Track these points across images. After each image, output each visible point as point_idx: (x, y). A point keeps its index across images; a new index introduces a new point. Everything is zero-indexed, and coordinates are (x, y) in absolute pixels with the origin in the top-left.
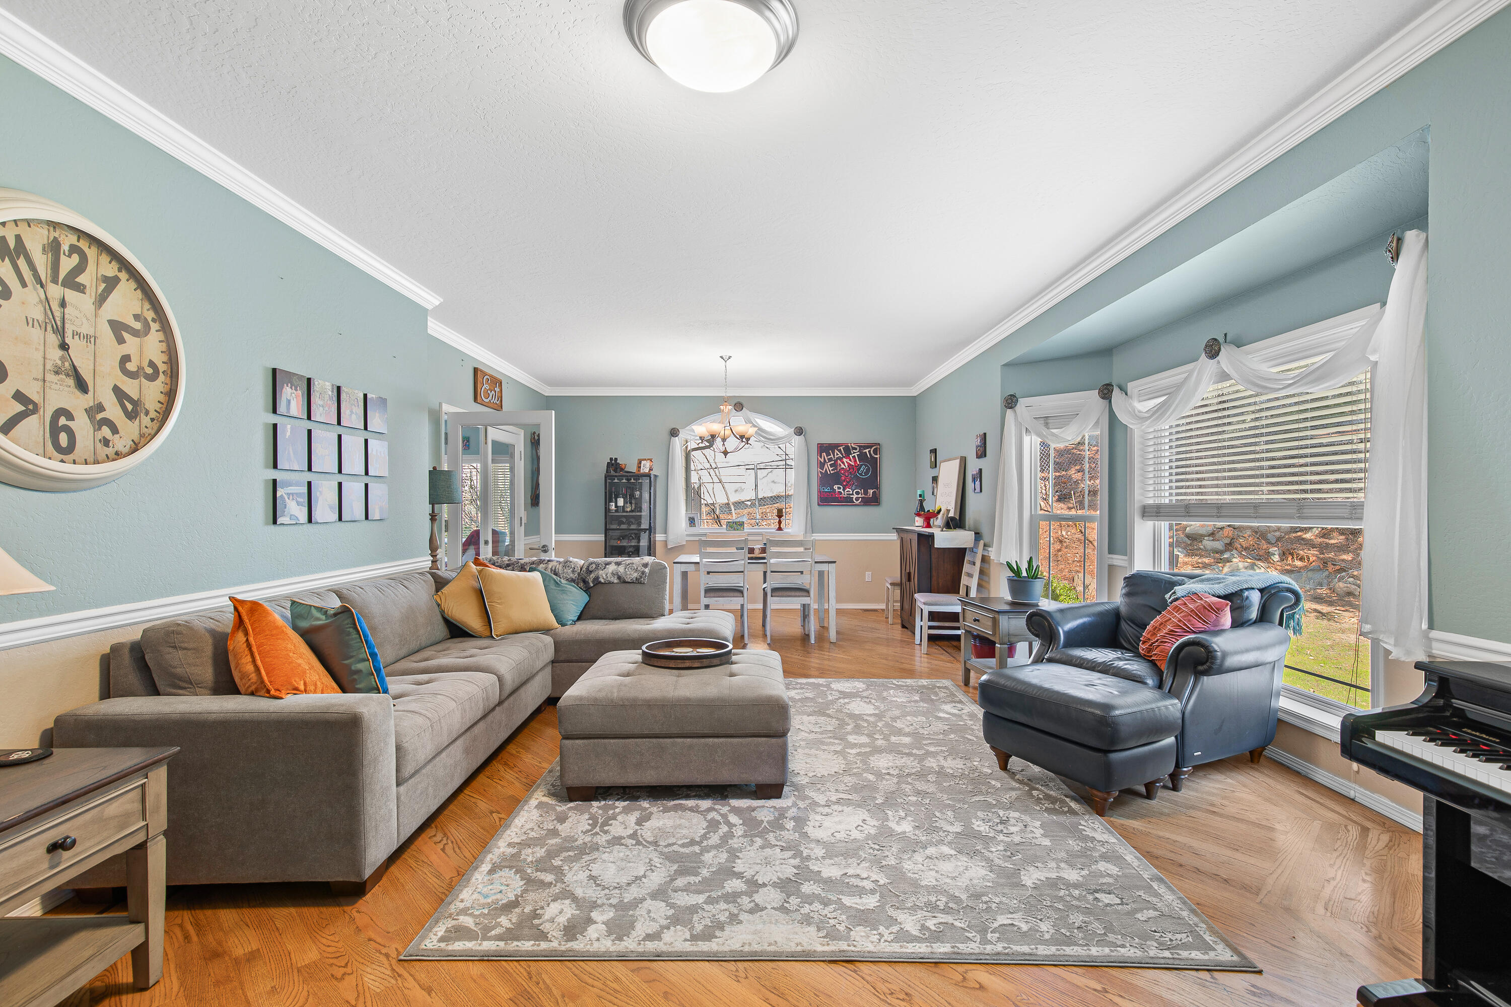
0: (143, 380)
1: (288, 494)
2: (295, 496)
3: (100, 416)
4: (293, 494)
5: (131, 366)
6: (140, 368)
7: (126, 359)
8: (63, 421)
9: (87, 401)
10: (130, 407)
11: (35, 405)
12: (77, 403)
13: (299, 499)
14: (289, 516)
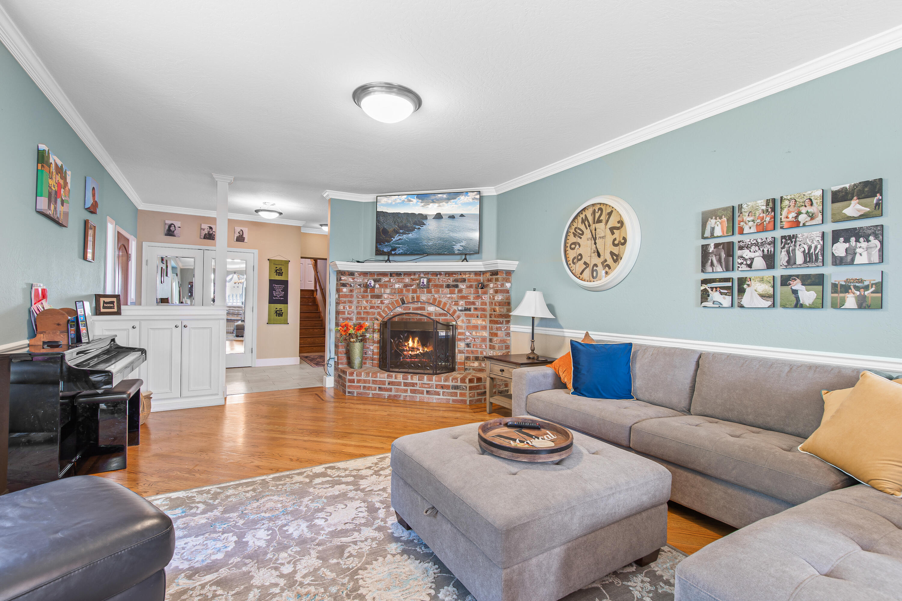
0: (620, 246)
1: (712, 288)
2: (718, 289)
3: (605, 264)
4: (716, 288)
5: (616, 242)
6: (620, 241)
7: (615, 240)
8: (595, 268)
9: (602, 259)
10: (615, 258)
11: (588, 264)
12: (598, 261)
13: (722, 291)
14: (712, 302)
